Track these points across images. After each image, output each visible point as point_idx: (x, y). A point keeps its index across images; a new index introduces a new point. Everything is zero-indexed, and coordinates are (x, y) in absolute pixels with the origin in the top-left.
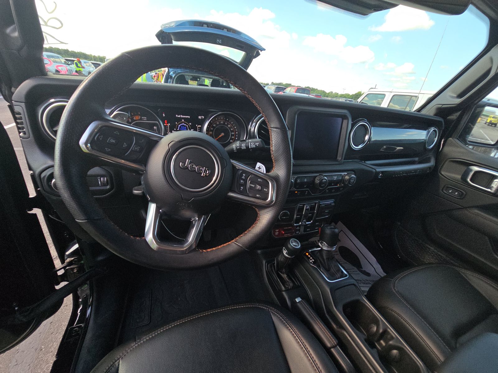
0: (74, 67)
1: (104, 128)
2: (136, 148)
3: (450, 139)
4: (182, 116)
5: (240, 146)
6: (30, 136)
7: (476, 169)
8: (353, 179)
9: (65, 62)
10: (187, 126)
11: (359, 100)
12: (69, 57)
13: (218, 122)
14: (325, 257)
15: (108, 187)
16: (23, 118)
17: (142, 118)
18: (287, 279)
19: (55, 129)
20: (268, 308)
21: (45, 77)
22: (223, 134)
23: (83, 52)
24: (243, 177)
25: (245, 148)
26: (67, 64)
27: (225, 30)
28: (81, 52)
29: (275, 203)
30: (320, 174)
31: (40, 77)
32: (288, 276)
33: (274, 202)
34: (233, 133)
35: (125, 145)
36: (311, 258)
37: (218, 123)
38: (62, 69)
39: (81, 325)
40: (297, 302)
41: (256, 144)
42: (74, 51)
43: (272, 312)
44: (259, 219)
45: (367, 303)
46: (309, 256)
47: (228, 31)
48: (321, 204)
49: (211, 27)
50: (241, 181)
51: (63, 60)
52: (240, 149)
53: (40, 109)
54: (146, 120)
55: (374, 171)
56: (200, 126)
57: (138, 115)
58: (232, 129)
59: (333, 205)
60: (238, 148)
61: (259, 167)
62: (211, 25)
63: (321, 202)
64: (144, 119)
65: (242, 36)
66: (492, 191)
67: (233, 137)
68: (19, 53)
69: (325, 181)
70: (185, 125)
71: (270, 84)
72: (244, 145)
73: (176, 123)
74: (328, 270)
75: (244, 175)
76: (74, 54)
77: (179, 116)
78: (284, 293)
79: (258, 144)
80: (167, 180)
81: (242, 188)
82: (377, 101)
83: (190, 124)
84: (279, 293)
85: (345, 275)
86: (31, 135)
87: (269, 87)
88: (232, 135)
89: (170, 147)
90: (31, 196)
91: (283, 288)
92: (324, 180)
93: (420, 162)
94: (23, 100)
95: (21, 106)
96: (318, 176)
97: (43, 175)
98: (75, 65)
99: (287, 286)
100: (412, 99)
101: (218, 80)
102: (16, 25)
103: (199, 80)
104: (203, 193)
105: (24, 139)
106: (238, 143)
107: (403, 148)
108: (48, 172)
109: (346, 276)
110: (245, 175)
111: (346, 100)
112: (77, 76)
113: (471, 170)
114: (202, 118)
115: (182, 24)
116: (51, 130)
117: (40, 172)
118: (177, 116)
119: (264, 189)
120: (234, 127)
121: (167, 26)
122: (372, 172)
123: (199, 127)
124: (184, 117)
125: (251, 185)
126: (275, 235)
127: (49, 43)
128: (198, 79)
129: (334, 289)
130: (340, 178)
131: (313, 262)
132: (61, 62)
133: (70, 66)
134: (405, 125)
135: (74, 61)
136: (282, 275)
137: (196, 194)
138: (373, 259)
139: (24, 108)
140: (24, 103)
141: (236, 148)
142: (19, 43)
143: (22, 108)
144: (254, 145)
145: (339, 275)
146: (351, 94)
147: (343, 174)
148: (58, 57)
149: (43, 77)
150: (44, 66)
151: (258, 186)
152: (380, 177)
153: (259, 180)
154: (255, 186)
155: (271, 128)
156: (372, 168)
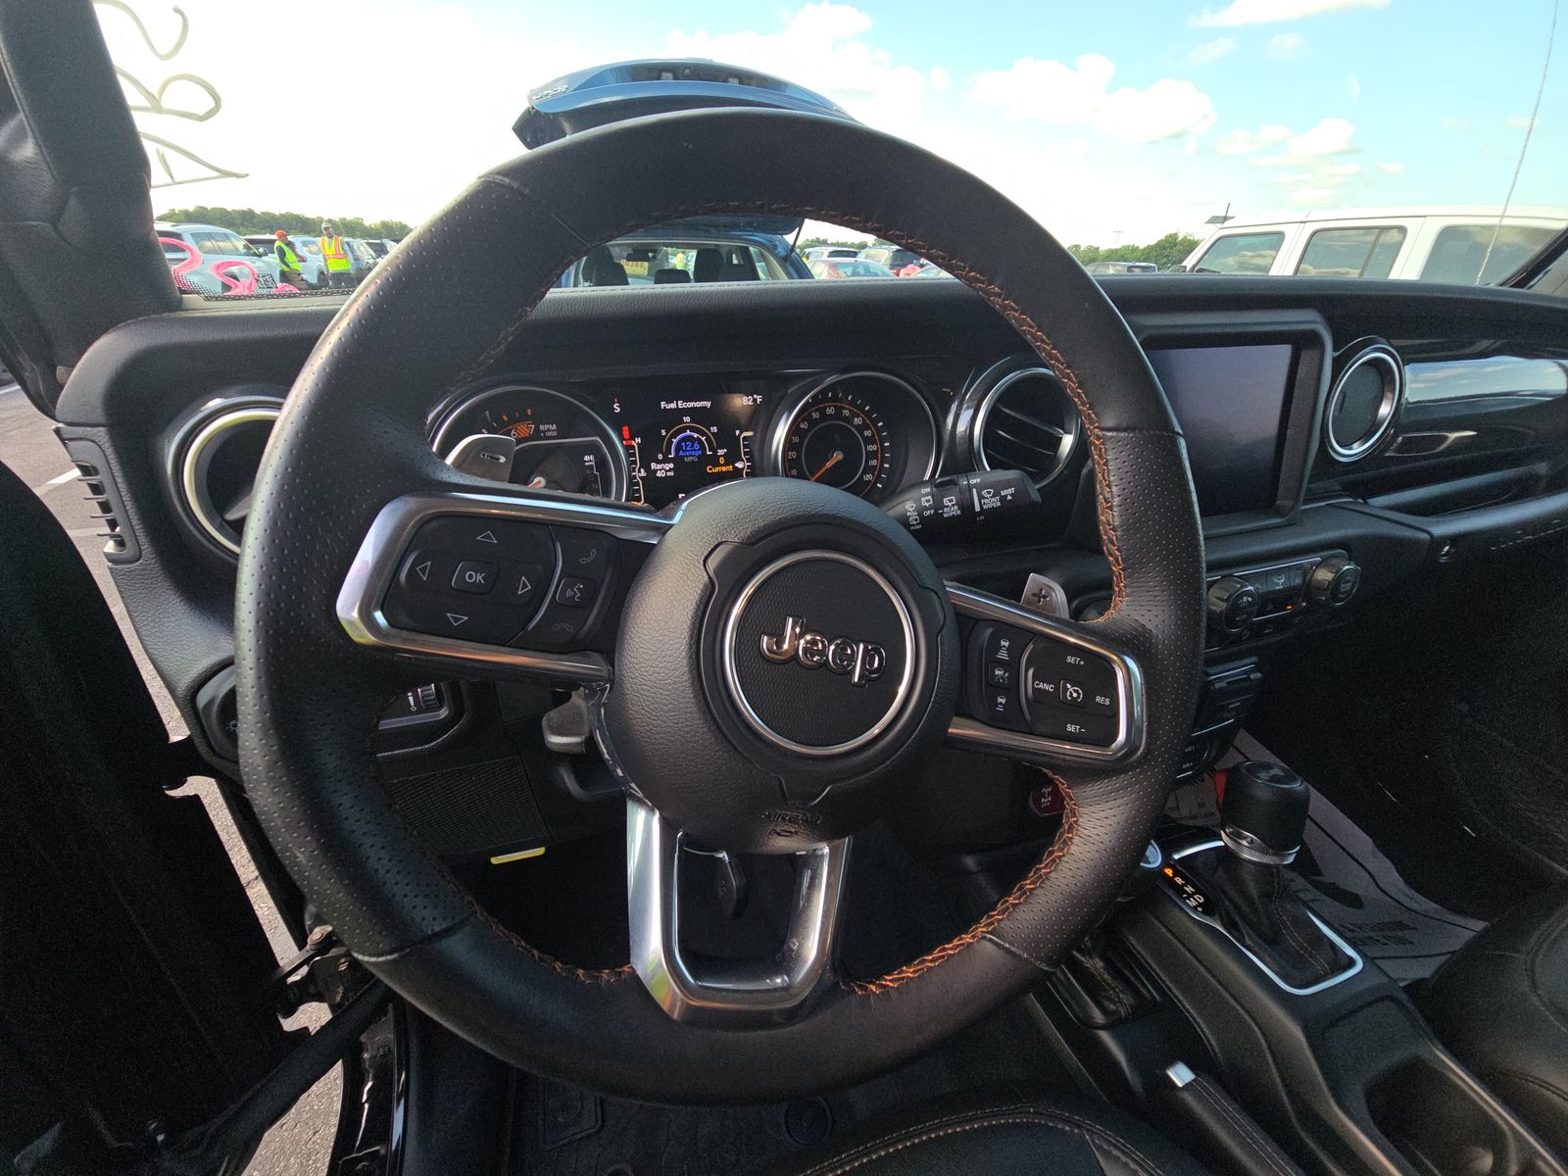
0: (273, 259)
1: (434, 524)
2: (569, 593)
4: (681, 405)
5: (938, 505)
6: (140, 551)
8: (1350, 581)
9: (246, 247)
10: (703, 439)
11: (1189, 262)
12: (257, 233)
13: (815, 411)
14: (1254, 892)
15: (444, 713)
16: (108, 485)
17: (542, 427)
18: (1106, 976)
19: (232, 516)
20: (1078, 1126)
21: (172, 315)
22: (838, 456)
23: (295, 213)
24: (1003, 655)
25: (959, 512)
26: (255, 254)
27: (734, 82)
28: (292, 214)
29: (1145, 755)
30: (1226, 572)
31: (155, 320)
32: (1110, 966)
33: (1141, 749)
34: (872, 448)
35: (525, 585)
36: (1189, 889)
37: (815, 415)
38: (242, 273)
39: (377, 1148)
40: (1180, 1085)
41: (1003, 493)
42: (269, 214)
43: (1100, 1148)
44: (1075, 822)
45: (1455, 1074)
46: (1179, 881)
47: (741, 83)
48: (1211, 683)
49: (687, 78)
50: (997, 672)
51: (240, 244)
52: (938, 516)
53: (170, 441)
54: (555, 434)
55: (1426, 535)
56: (750, 434)
57: (524, 418)
58: (867, 433)
59: (1259, 679)
60: (927, 513)
61: (1036, 592)
62: (687, 71)
63: (1212, 672)
64: (548, 434)
65: (789, 93)
67: (873, 462)
68: (55, 228)
69: (1250, 599)
70: (696, 435)
71: (870, 244)
72: (951, 501)
73: (663, 432)
74: (1271, 942)
75: (1005, 643)
76: (270, 222)
77: (673, 406)
78: (1105, 1037)
79: (1011, 490)
80: (716, 722)
81: (1003, 701)
82: (1237, 258)
83: (714, 429)
84: (1082, 1036)
85: (1347, 962)
86: (146, 548)
87: (872, 252)
88: (871, 455)
89: (711, 573)
90: (174, 738)
91: (1098, 1017)
92: (1245, 599)
94: (99, 415)
95: (93, 441)
96: (1216, 581)
97: (203, 698)
98: (276, 255)
99: (1112, 1007)
100: (1385, 239)
101: (715, 251)
102: (21, 116)
103: (654, 257)
104: (872, 751)
105: (120, 567)
106: (927, 495)
108: (223, 682)
109: (1351, 963)
110: (1007, 644)
111: (1130, 268)
112: (295, 296)
114: (755, 400)
115: (596, 79)
116: (219, 519)
117: (190, 688)
118: (663, 404)
119: (1098, 699)
120: (874, 422)
121: (546, 92)
122: (1416, 542)
123: (745, 439)
124: (690, 405)
125: (1041, 686)
126: (1039, 808)
127: (177, 180)
128: (650, 255)
129: (1319, 1021)
130: (1298, 581)
131: (1200, 905)
132: (236, 251)
133: (264, 258)
134: (1483, 344)
135: (273, 242)
136: (1083, 959)
137: (841, 764)
138: (1360, 841)
139: (107, 445)
140: (103, 426)
141: (920, 514)
142: (45, 182)
143: (100, 446)
144: (993, 496)
145: (1320, 963)
146: (1141, 247)
147: (1306, 561)
148: (226, 237)
149: (165, 315)
150: (168, 271)
151: (1069, 686)
152: (1443, 560)
153: (1070, 660)
154: (1057, 688)
155: (1102, 429)
156: (1410, 526)
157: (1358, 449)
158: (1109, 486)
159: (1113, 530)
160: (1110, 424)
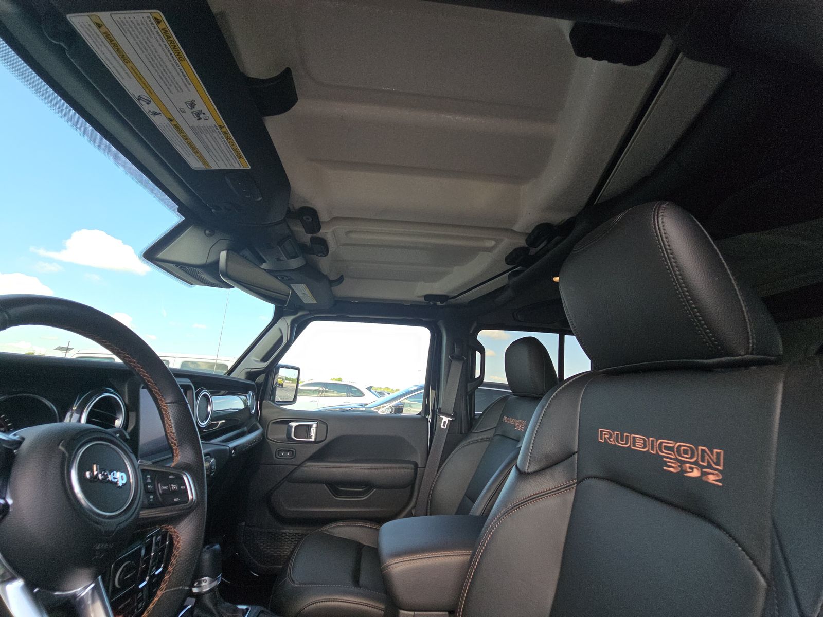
3: (264, 401)
7: (294, 424)
8: (214, 465)
24: (149, 481)
29: (197, 503)
33: (196, 501)
50: (148, 487)
55: (228, 448)
66: (313, 439)
81: (152, 497)
85: (245, 611)
93: (250, 432)
107: (224, 421)
109: (248, 610)
110: (149, 476)
113: (292, 427)
119: (181, 488)
122: (226, 450)
125: (163, 488)
134: (223, 392)
151: (172, 485)
152: (233, 455)
153: (171, 477)
154: (169, 487)
155: (166, 403)
156: (224, 446)
157: (205, 423)
158: (170, 420)
159: (173, 434)
160: (168, 401)
